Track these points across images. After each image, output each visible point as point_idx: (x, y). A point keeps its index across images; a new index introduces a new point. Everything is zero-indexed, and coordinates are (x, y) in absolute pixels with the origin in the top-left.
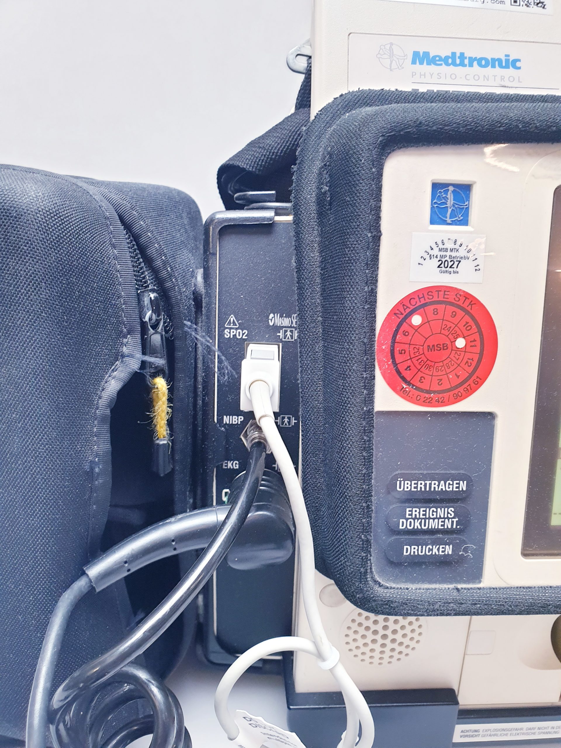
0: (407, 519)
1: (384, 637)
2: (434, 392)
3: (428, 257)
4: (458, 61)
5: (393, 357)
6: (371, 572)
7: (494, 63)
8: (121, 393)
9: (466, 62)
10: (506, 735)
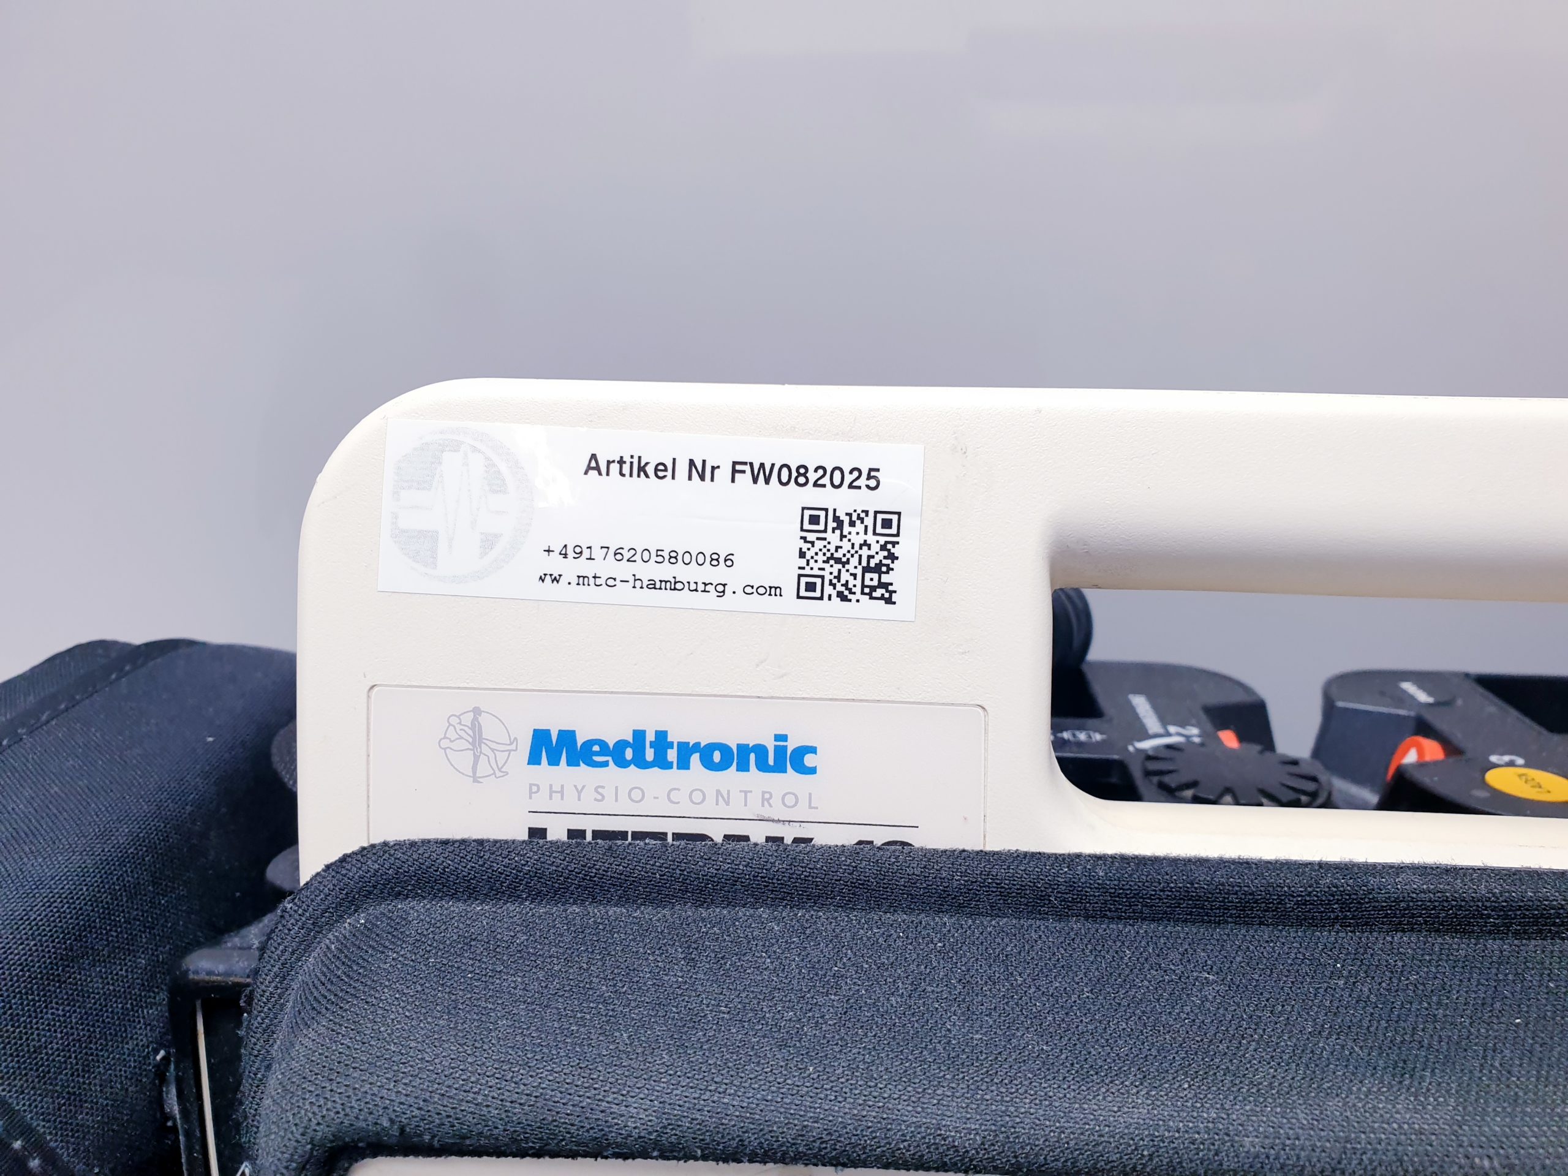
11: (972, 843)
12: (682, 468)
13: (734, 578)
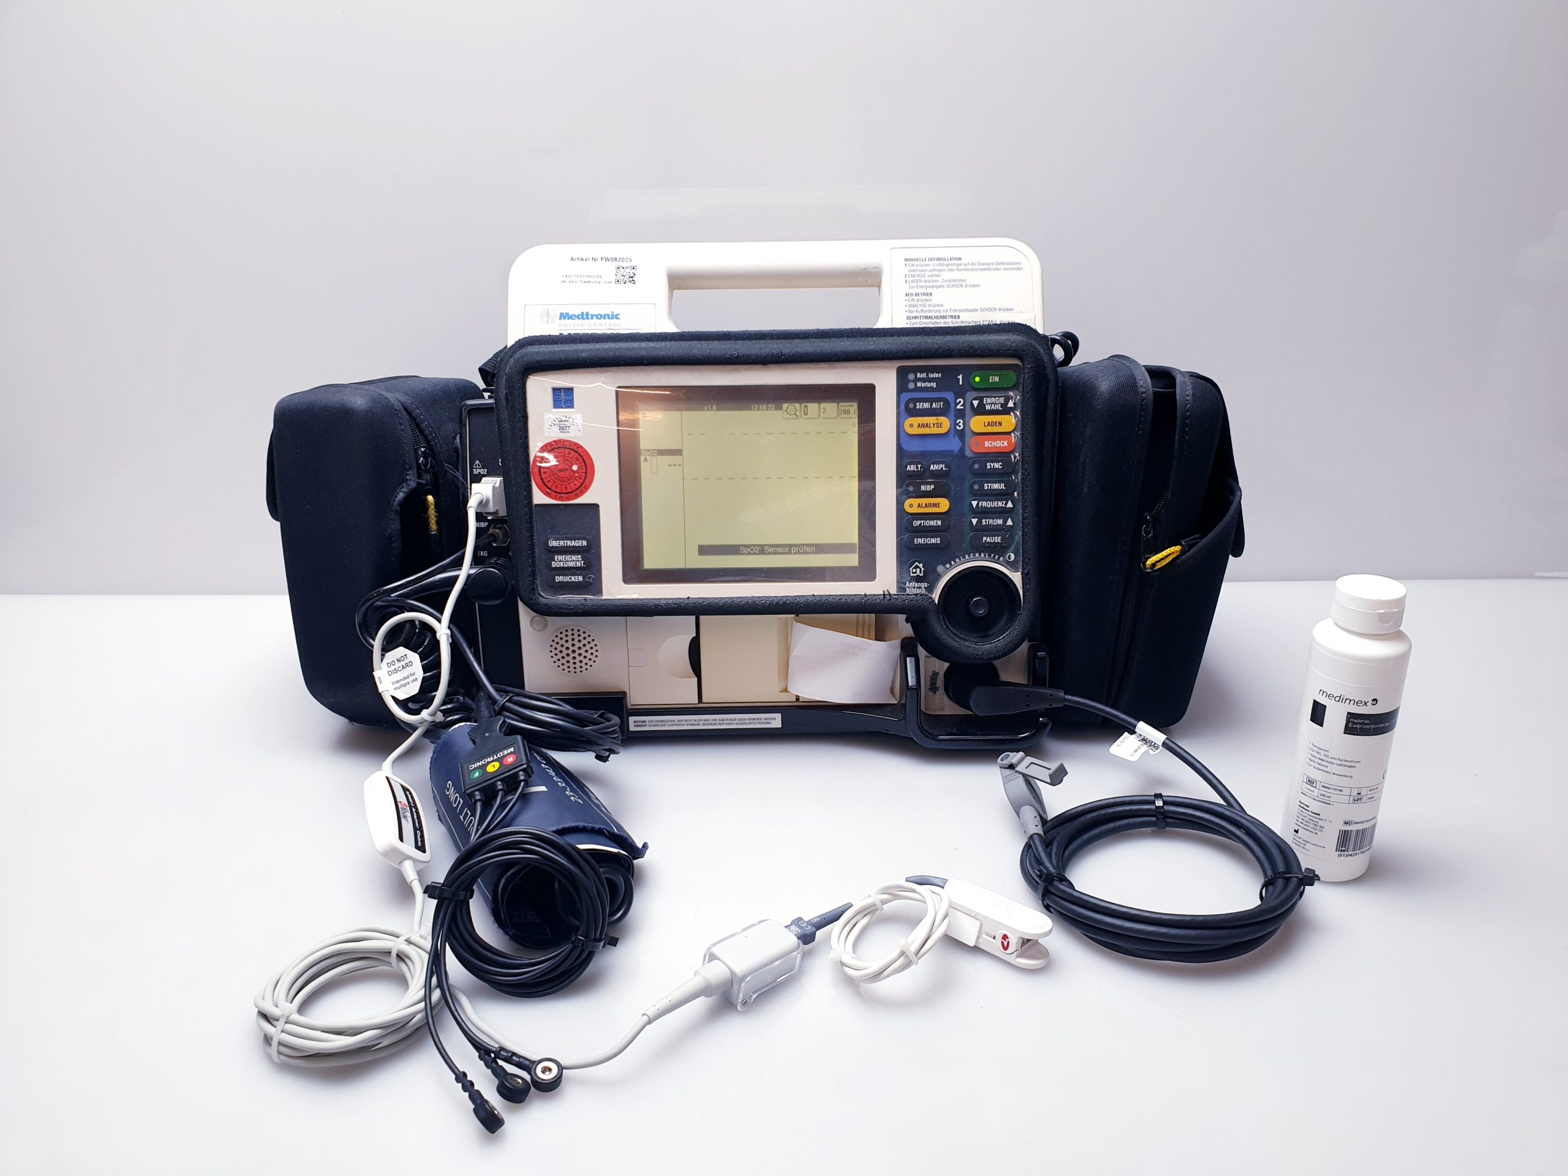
0: (556, 562)
1: (574, 651)
2: (564, 493)
3: (552, 424)
4: (585, 317)
5: (540, 475)
6: (537, 589)
7: (604, 317)
8: (405, 499)
9: (590, 317)
10: (665, 725)
11: (653, 331)
12: (591, 259)
13: (602, 280)
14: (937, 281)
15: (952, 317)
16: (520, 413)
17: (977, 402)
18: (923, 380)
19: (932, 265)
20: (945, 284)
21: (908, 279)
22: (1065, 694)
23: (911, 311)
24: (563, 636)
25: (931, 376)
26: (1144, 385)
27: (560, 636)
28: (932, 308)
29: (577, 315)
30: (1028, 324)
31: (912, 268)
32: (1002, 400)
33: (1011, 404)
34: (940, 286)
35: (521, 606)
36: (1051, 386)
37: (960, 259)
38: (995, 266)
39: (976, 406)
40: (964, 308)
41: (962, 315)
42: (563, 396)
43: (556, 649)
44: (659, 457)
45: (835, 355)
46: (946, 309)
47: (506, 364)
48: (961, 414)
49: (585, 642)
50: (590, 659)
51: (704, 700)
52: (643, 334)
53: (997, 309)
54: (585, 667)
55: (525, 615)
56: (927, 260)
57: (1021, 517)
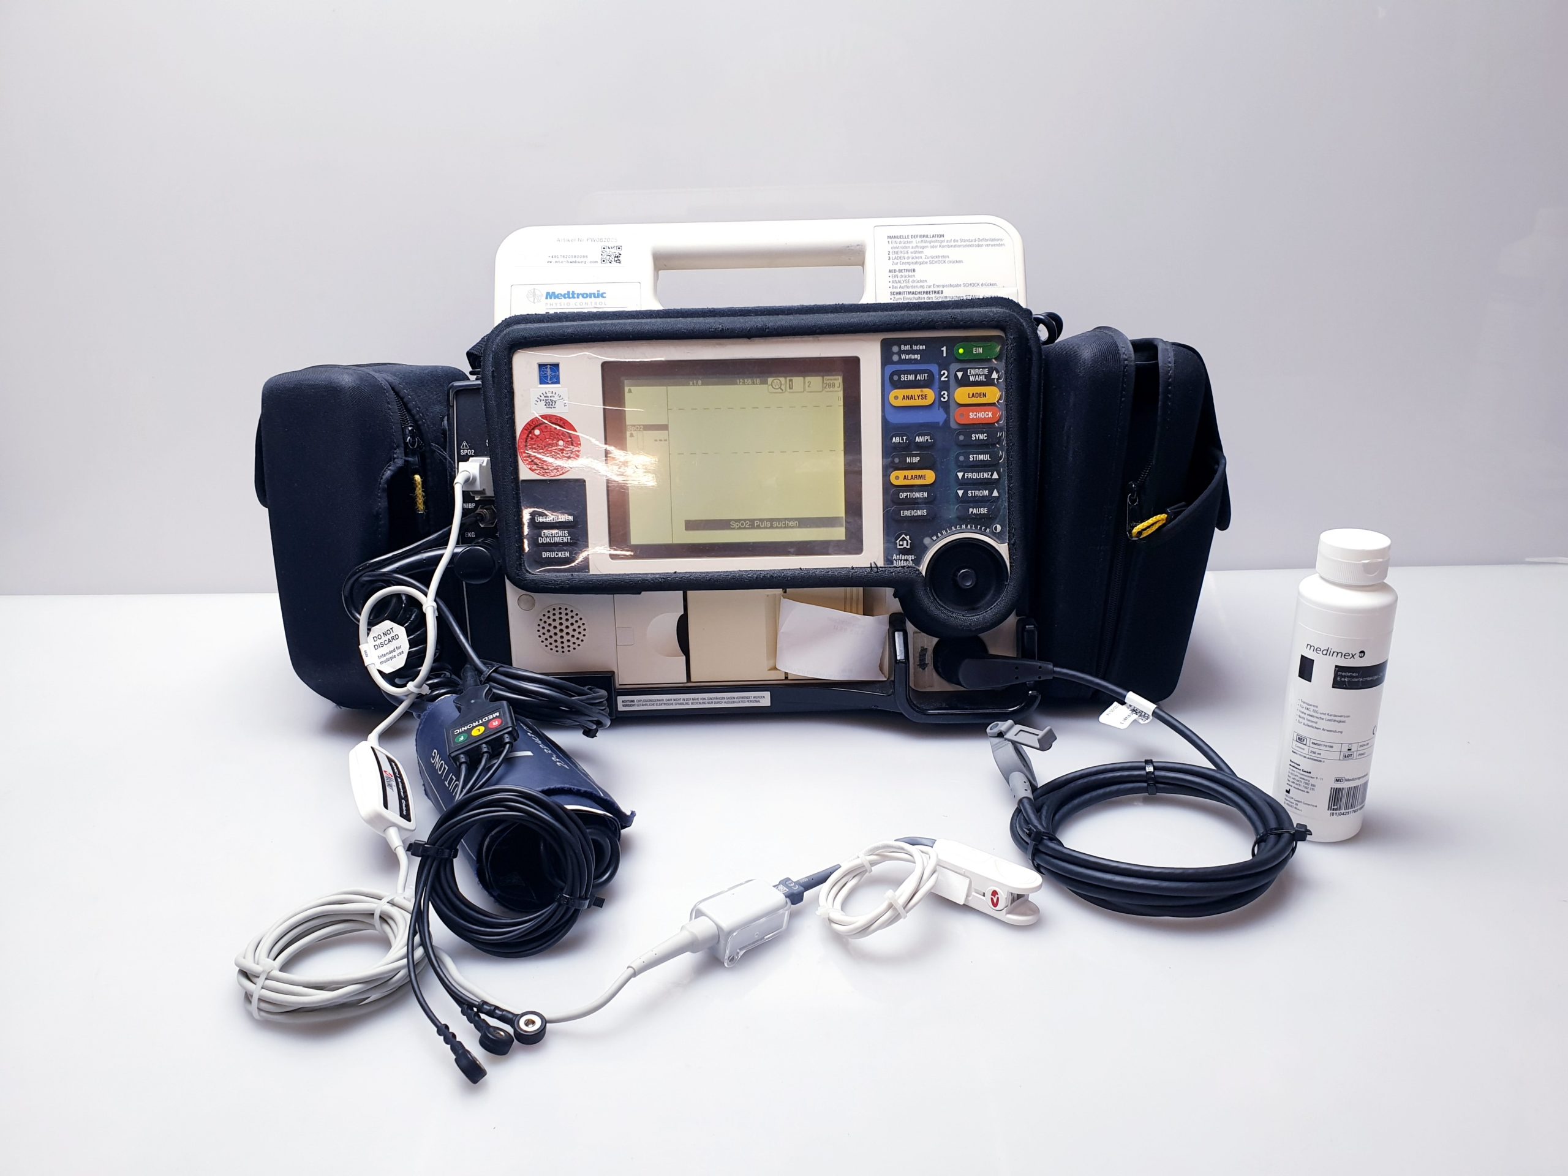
0: (542, 537)
1: (561, 630)
3: (539, 400)
4: (571, 296)
6: (524, 566)
7: (590, 296)
8: (392, 477)
9: (576, 296)
10: (653, 705)
14: (918, 258)
15: (935, 292)
16: (506, 389)
17: (962, 373)
18: (907, 352)
19: (914, 242)
20: (928, 260)
21: (891, 255)
22: (1054, 666)
23: (894, 287)
24: (551, 615)
25: (915, 348)
26: (1126, 353)
27: (547, 615)
28: (915, 284)
29: (563, 294)
30: (1010, 298)
31: (895, 245)
32: (986, 371)
33: (995, 375)
34: (924, 263)
35: (508, 585)
36: (1035, 358)
37: (943, 236)
38: (977, 243)
39: (960, 378)
40: (948, 284)
41: (944, 290)
42: (549, 373)
43: (543, 628)
44: (644, 432)
45: (819, 328)
46: (929, 284)
47: (492, 342)
48: (945, 386)
49: (573, 621)
50: (578, 638)
51: (693, 679)
52: (628, 311)
53: (980, 284)
54: (573, 646)
55: (512, 594)
56: (910, 237)
57: (1007, 488)
